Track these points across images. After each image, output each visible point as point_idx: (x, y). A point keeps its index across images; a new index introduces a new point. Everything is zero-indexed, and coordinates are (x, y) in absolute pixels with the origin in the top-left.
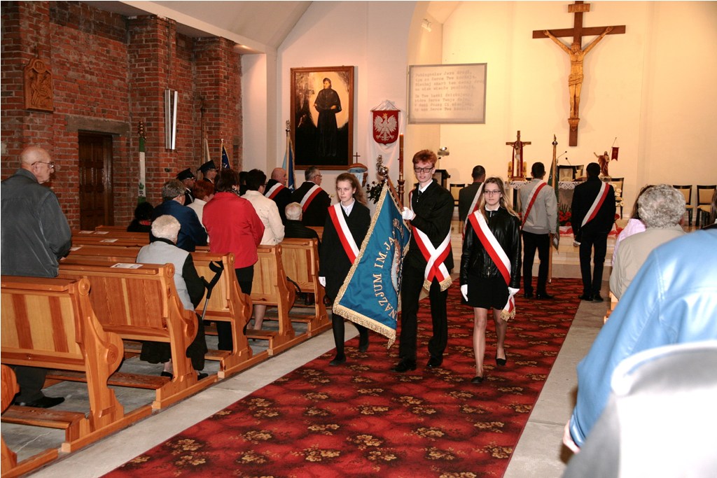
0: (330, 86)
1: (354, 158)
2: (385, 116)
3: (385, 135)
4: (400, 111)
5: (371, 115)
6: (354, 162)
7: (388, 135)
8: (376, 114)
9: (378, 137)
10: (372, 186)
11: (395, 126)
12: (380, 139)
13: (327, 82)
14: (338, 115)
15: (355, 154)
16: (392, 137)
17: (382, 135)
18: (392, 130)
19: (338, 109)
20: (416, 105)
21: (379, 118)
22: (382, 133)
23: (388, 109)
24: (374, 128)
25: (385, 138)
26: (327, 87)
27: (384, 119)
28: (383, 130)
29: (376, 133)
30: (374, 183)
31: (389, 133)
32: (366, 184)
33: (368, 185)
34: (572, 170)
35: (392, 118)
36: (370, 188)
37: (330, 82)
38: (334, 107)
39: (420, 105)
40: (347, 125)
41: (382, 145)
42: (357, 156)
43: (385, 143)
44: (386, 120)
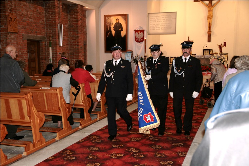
0: (119, 22)
2: (139, 32)
3: (139, 39)
5: (134, 32)
6: (128, 49)
7: (140, 39)
8: (136, 31)
9: (137, 40)
10: (135, 58)
11: (143, 36)
12: (137, 41)
13: (118, 20)
14: (122, 32)
16: (142, 40)
17: (138, 39)
18: (142, 37)
19: (122, 30)
20: (150, 28)
21: (137, 33)
22: (138, 38)
23: (140, 30)
24: (135, 37)
25: (139, 40)
26: (118, 22)
27: (139, 33)
28: (138, 37)
29: (136, 38)
30: (135, 57)
31: (140, 38)
33: (133, 58)
34: (209, 51)
35: (142, 33)
36: (134, 59)
37: (119, 20)
38: (120, 29)
39: (152, 28)
40: (125, 36)
41: (138, 43)
42: (129, 47)
43: (139, 42)
44: (139, 34)
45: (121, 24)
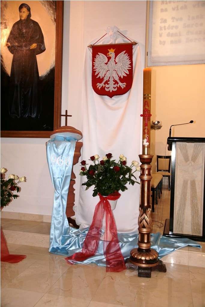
0: (29, 15)
1: (63, 119)
2: (112, 53)
3: (111, 82)
4: (136, 44)
5: (90, 52)
6: (63, 124)
7: (116, 82)
8: (97, 50)
9: (100, 85)
10: (89, 163)
11: (127, 67)
12: (103, 88)
13: (24, 10)
14: (40, 58)
15: (63, 113)
16: (123, 85)
17: (107, 83)
18: (122, 75)
19: (41, 49)
20: (161, 36)
21: (101, 57)
22: (106, 79)
23: (117, 42)
24: (94, 72)
25: (111, 87)
27: (109, 58)
28: (108, 75)
29: (96, 80)
30: (93, 158)
31: (117, 79)
32: (80, 160)
33: (84, 163)
35: (123, 56)
36: (87, 167)
37: (29, 10)
38: (34, 46)
39: (168, 35)
40: (52, 72)
41: (106, 97)
42: (66, 116)
43: (111, 95)
44: (112, 60)
45: (36, 24)
